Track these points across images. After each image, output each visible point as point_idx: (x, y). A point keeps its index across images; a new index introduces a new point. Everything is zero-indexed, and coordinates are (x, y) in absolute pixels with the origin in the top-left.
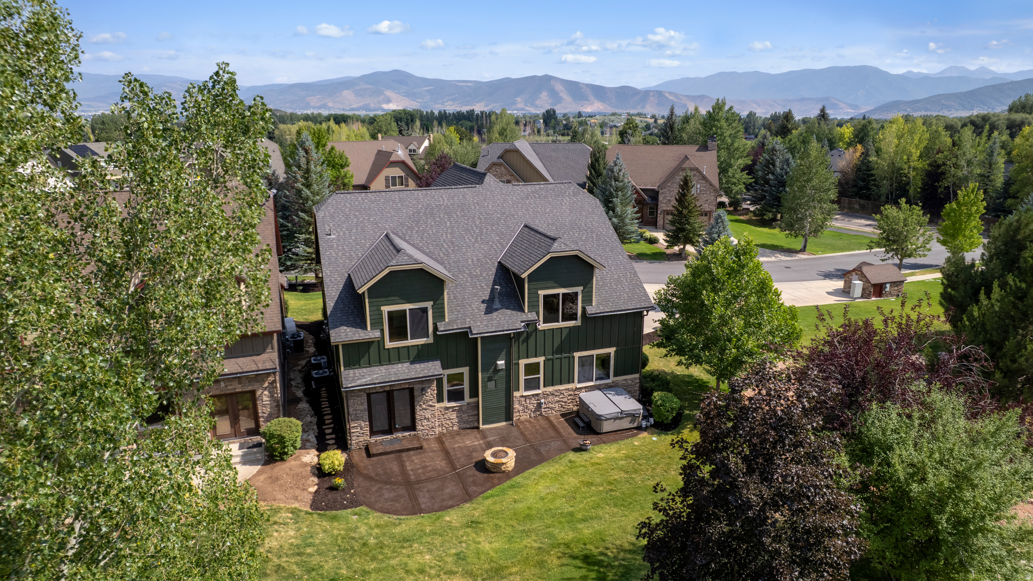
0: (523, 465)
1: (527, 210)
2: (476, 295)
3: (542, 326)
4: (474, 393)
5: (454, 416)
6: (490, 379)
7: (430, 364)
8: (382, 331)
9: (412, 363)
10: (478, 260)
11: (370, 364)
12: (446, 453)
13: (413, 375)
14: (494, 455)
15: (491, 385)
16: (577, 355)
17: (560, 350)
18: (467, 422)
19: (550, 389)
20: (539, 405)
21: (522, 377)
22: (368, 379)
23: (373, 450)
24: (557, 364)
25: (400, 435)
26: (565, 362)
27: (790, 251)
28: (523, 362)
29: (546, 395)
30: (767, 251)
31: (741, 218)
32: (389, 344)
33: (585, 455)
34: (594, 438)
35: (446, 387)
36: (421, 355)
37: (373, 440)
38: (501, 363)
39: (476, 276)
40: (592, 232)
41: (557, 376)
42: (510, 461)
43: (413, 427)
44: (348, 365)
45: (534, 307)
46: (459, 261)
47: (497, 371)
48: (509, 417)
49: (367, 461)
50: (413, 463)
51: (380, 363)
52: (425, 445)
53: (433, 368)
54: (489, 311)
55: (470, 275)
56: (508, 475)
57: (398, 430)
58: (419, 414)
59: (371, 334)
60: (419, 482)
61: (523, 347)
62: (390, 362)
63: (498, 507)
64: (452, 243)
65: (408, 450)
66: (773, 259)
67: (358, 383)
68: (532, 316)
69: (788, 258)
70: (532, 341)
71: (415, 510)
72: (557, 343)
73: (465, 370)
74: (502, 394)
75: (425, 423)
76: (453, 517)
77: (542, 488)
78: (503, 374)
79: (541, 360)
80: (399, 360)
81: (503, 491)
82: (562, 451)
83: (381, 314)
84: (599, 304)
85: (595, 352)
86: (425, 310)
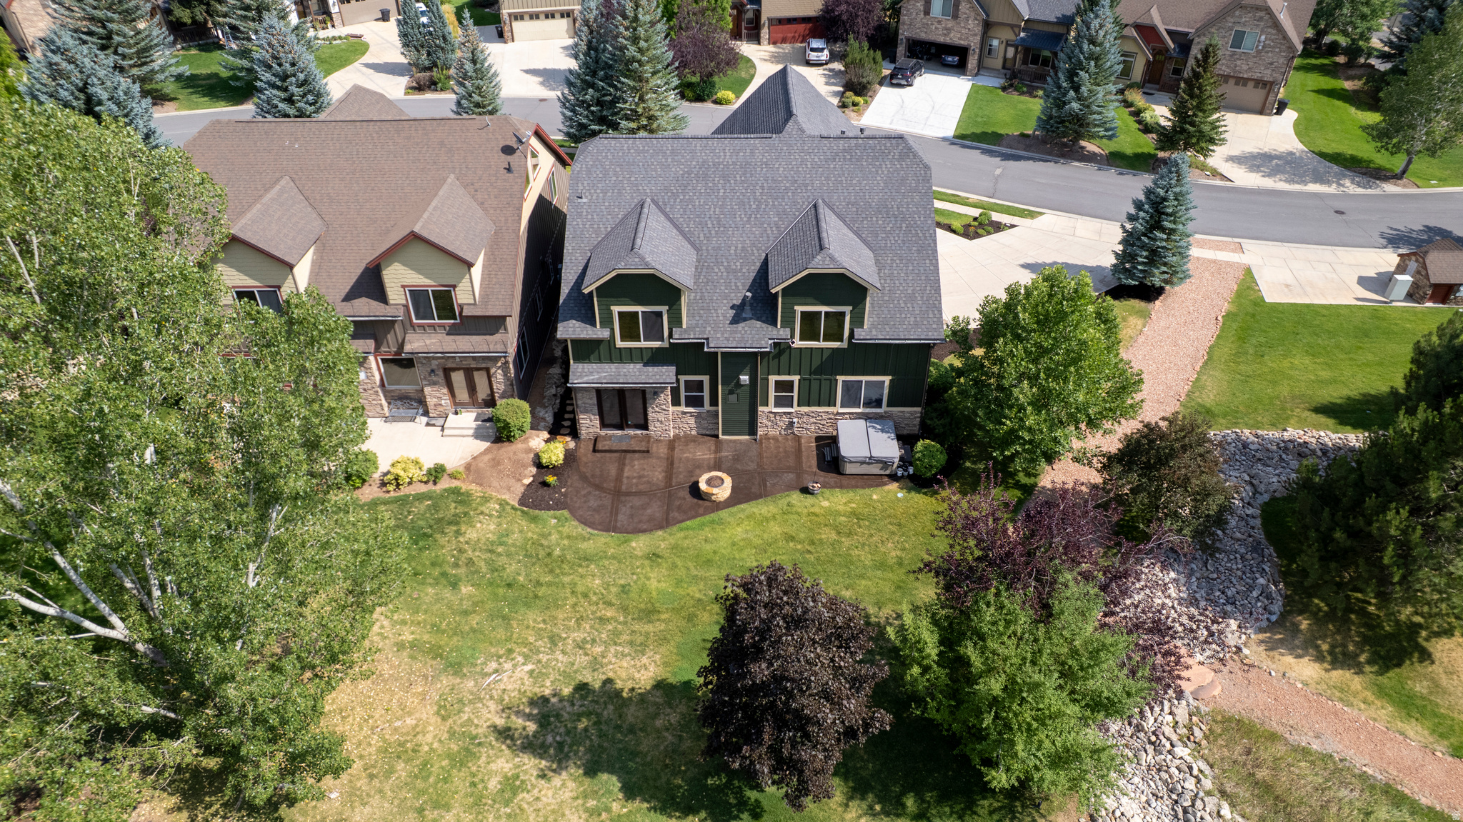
0: (740, 496)
1: (828, 179)
2: (726, 296)
3: (798, 343)
4: (714, 402)
5: (692, 421)
6: (731, 392)
7: (664, 369)
8: (613, 330)
9: (646, 365)
10: (743, 249)
11: (600, 361)
12: (670, 462)
13: (643, 379)
14: (709, 482)
15: (733, 398)
16: (840, 378)
17: (820, 370)
18: (706, 429)
19: (805, 409)
20: (792, 424)
21: (772, 394)
22: (595, 377)
23: (600, 446)
24: (815, 385)
25: (632, 432)
26: (825, 385)
27: (1375, 174)
28: (773, 379)
29: (799, 415)
30: (1336, 168)
31: (1347, 85)
32: (620, 344)
33: (809, 500)
34: (831, 478)
35: (683, 394)
36: (655, 358)
37: (603, 433)
38: (745, 378)
39: (735, 271)
40: (904, 219)
41: (814, 396)
42: (723, 492)
43: (645, 427)
44: (577, 359)
45: (788, 322)
46: (719, 248)
47: (738, 385)
48: (752, 430)
49: (590, 456)
50: (635, 467)
51: (611, 361)
52: (654, 449)
53: (666, 374)
54: (736, 320)
55: (728, 269)
56: (718, 506)
57: (629, 427)
58: (652, 415)
59: (600, 333)
60: (628, 494)
61: (774, 363)
62: (621, 361)
63: (686, 543)
64: (719, 220)
65: (634, 451)
66: (1332, 189)
67: (585, 379)
68: (783, 333)
69: (1360, 191)
70: (784, 358)
71: (609, 526)
72: (816, 363)
73: (706, 379)
74: (747, 408)
75: (658, 424)
76: (640, 544)
77: (739, 532)
78: (747, 389)
79: (796, 378)
80: (632, 360)
81: (701, 526)
82: (789, 488)
83: (611, 313)
84: (873, 326)
85: (864, 378)
86: (659, 314)
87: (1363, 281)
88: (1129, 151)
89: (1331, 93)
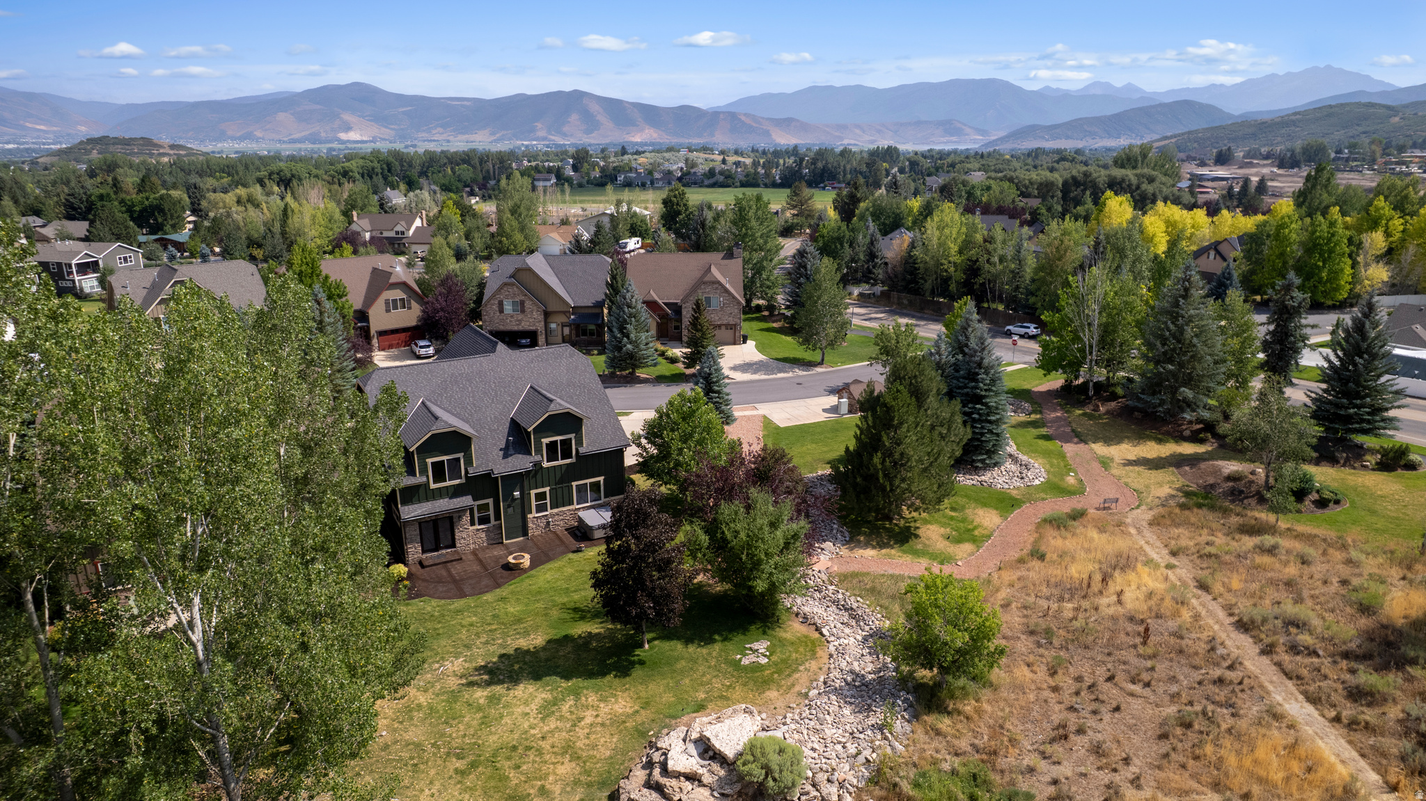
0: (535, 564)
1: (532, 373)
2: (495, 445)
3: (546, 464)
4: (498, 517)
5: (483, 535)
6: (509, 506)
7: (464, 498)
8: (428, 476)
9: (451, 498)
10: (495, 417)
11: (419, 501)
12: (480, 561)
13: (452, 506)
14: (514, 558)
15: (510, 510)
16: (574, 484)
17: (561, 481)
18: (493, 539)
19: (555, 511)
20: (548, 523)
21: (534, 503)
22: (419, 512)
23: (426, 563)
24: (559, 491)
25: (444, 551)
26: (566, 491)
27: (809, 365)
28: (533, 492)
29: (552, 516)
30: (788, 365)
31: (775, 325)
32: (433, 486)
33: (580, 554)
34: (588, 543)
35: (476, 515)
36: (456, 492)
37: (424, 556)
38: (517, 494)
39: (495, 430)
40: (584, 387)
41: (560, 500)
42: (526, 561)
43: (453, 546)
44: (404, 503)
45: (539, 451)
46: (480, 419)
47: (514, 500)
48: (525, 533)
49: (422, 571)
50: (456, 569)
51: (427, 500)
52: (464, 557)
53: (467, 501)
54: (506, 456)
55: (490, 429)
56: (525, 571)
57: (442, 548)
58: (458, 535)
59: (419, 479)
60: (462, 580)
61: (533, 481)
62: (434, 498)
63: (518, 589)
64: (474, 405)
65: (452, 561)
66: (790, 374)
67: (413, 515)
68: (538, 458)
69: (805, 373)
70: (539, 476)
71: (462, 595)
72: (558, 476)
73: (490, 501)
74: (519, 516)
75: (462, 541)
76: (488, 597)
77: (548, 576)
78: (518, 501)
79: (547, 489)
80: (441, 497)
81: (522, 580)
82: (564, 553)
83: (426, 464)
84: (588, 445)
85: (588, 481)
86: (458, 460)
87: (824, 410)
88: (667, 374)
89: (768, 330)
